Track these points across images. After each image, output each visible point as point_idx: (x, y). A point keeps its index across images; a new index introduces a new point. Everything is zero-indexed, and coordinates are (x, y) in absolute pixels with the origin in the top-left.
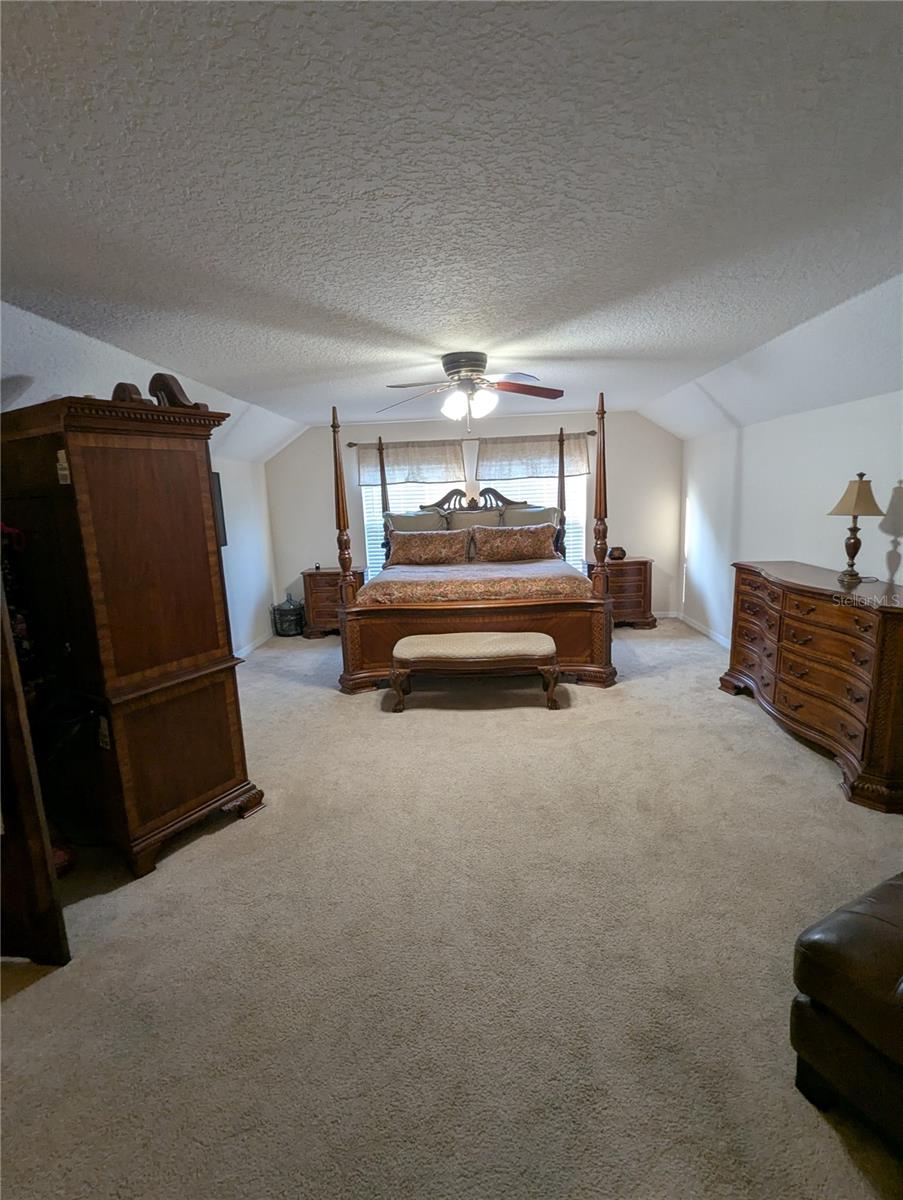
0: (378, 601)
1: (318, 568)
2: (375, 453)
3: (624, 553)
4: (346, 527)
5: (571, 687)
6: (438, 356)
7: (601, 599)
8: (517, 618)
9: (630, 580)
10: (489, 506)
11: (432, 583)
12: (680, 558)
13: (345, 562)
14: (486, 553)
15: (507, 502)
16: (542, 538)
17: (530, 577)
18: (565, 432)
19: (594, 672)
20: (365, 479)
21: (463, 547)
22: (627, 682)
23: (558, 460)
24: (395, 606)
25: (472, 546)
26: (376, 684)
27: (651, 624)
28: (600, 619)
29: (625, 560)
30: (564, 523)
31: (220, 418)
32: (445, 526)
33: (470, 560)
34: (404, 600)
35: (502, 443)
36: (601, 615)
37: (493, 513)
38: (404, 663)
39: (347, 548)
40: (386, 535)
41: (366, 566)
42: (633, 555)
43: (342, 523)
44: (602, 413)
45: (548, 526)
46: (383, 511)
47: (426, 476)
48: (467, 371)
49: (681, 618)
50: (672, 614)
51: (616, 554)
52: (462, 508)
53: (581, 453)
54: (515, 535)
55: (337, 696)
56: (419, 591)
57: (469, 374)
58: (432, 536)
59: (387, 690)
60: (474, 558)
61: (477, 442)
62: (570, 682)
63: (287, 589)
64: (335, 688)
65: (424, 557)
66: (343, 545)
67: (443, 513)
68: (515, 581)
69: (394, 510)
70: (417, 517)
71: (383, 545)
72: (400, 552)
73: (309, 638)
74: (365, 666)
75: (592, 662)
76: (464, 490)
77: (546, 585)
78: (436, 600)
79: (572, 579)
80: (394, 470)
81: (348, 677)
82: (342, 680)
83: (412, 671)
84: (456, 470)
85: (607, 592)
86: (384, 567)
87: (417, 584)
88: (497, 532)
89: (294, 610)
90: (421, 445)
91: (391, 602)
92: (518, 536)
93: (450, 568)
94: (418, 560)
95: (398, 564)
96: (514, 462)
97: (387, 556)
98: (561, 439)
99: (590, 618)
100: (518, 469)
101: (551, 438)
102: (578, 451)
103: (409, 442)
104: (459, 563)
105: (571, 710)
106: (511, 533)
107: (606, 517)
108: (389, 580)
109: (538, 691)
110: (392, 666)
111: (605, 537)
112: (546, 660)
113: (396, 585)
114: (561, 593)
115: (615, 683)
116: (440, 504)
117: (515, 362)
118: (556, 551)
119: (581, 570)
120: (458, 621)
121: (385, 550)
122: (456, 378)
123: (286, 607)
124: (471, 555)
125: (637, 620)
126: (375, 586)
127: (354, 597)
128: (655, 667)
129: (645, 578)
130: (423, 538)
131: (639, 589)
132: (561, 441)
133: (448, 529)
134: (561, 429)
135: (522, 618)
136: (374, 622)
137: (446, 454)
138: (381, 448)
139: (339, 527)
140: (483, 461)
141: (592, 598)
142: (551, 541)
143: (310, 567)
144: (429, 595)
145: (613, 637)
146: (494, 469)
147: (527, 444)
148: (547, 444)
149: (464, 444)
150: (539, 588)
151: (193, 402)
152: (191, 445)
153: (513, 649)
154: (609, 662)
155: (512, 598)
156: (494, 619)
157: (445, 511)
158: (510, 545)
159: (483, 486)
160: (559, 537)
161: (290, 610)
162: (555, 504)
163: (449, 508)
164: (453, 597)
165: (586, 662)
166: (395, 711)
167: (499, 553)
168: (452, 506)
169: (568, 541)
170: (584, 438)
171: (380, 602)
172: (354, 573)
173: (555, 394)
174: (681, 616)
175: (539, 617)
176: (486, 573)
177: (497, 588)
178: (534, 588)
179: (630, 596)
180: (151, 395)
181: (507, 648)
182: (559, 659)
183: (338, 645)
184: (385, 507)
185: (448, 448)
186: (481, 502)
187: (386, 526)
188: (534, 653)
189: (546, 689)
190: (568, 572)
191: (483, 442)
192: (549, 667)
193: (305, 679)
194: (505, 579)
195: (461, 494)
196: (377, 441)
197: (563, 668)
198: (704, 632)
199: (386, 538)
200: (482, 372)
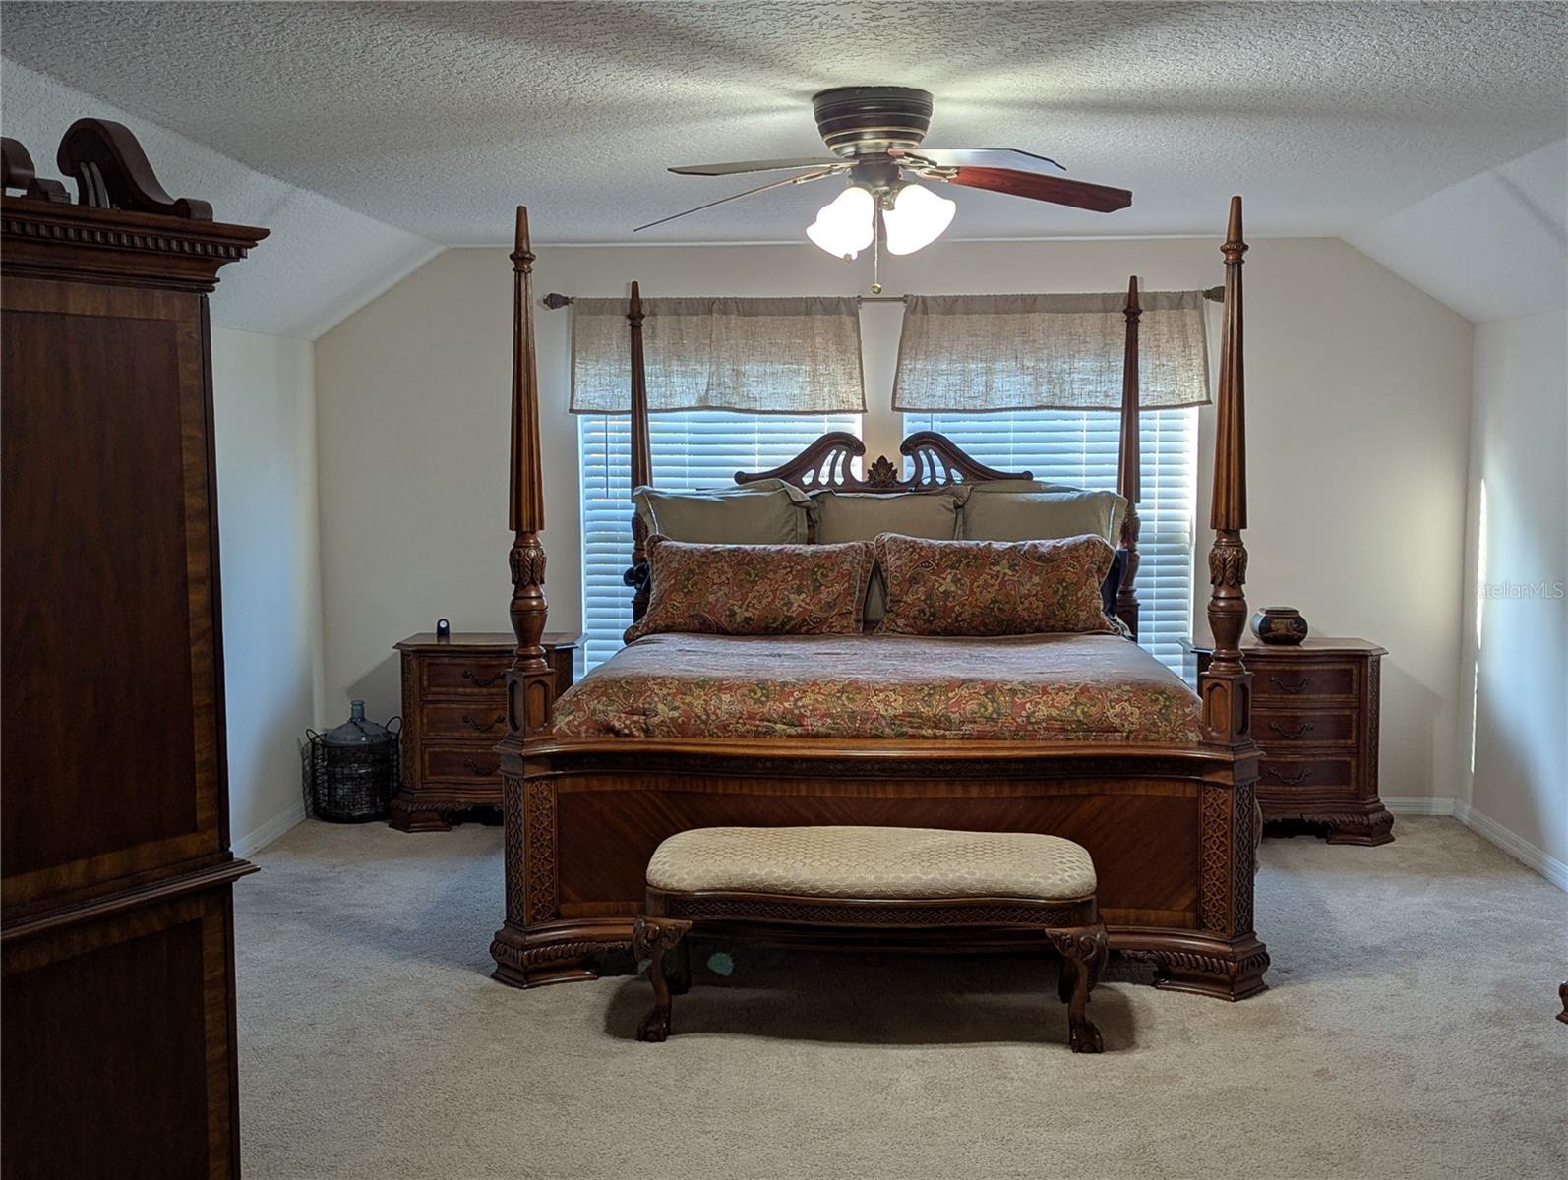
0: (610, 729)
1: (442, 633)
2: (620, 326)
3: (1301, 626)
4: (536, 523)
5: (1141, 996)
6: (805, 94)
7: (1227, 749)
8: (991, 791)
9: (1320, 703)
10: (926, 481)
11: (762, 685)
12: (1463, 647)
13: (526, 619)
14: (914, 611)
15: (978, 474)
16: (1071, 577)
17: (1030, 678)
18: (1145, 288)
19: (1203, 953)
20: (589, 393)
21: (849, 593)
22: (1299, 988)
23: (1121, 363)
24: (660, 743)
25: (876, 589)
26: (591, 962)
27: (1377, 830)
28: (1220, 805)
29: (1306, 646)
30: (1136, 539)
31: (242, 240)
32: (804, 529)
33: (868, 628)
34: (681, 729)
35: (968, 312)
36: (1225, 794)
37: (938, 500)
38: (676, 902)
39: (537, 580)
40: (639, 549)
41: (579, 634)
42: (1327, 630)
43: (525, 513)
44: (1236, 248)
45: (1089, 543)
46: (635, 483)
47: (754, 390)
48: (877, 135)
49: (1465, 819)
50: (1441, 806)
51: (1280, 627)
52: (850, 484)
53: (1186, 346)
54: (996, 563)
55: (484, 991)
56: (726, 705)
57: (885, 142)
58: (765, 558)
59: (623, 978)
60: (877, 622)
61: (901, 307)
62: (1136, 980)
63: (351, 691)
64: (478, 967)
65: (741, 614)
66: (526, 571)
67: (798, 495)
68: (991, 689)
69: (665, 481)
70: (726, 504)
71: (630, 578)
72: (678, 598)
73: (406, 828)
74: (564, 908)
75: (1200, 925)
76: (858, 435)
77: (1076, 703)
78: (769, 733)
79: (1152, 691)
80: (668, 374)
81: (518, 938)
82: (500, 946)
83: (694, 928)
84: (841, 379)
85: (1242, 732)
86: (629, 639)
87: (722, 686)
88: (945, 552)
89: (370, 749)
90: (748, 308)
91: (647, 731)
92: (1003, 568)
93: (810, 648)
94: (724, 621)
95: (669, 630)
96: (999, 365)
97: (640, 607)
98: (1132, 308)
99: (1196, 801)
100: (1009, 383)
101: (1105, 302)
102: (1177, 344)
103: (712, 301)
104: (839, 634)
105: (1137, 1056)
106: (983, 559)
107: (1243, 525)
108: (645, 671)
109: (1044, 1000)
110: (643, 911)
111: (1239, 580)
112: (1068, 909)
113: (663, 685)
114: (1116, 730)
115: (1263, 988)
116: (791, 472)
117: (1006, 113)
118: (1110, 611)
119: (1179, 669)
120: (828, 793)
121: (633, 590)
122: (850, 150)
123: (349, 738)
124: (871, 616)
125: (1337, 818)
126: (604, 685)
127: (548, 716)
128: (1379, 951)
129: (1361, 699)
130: (742, 560)
131: (1342, 728)
132: (1132, 313)
133: (810, 541)
134: (1134, 280)
135: (1006, 791)
136: (595, 785)
137: (813, 339)
138: (635, 312)
139: (516, 523)
140: (915, 358)
141: (1201, 745)
142: (1096, 583)
143: (419, 628)
144: (752, 717)
145: (1258, 858)
146: (942, 379)
147: (1035, 317)
148: (1093, 319)
149: (864, 311)
150: (1054, 713)
151: (176, 199)
152: (164, 305)
153: (978, 875)
154: (1246, 928)
155: (981, 737)
156: (930, 792)
157: (805, 489)
158: (983, 591)
159: (911, 425)
160: (1120, 572)
161: (360, 748)
162: (1109, 482)
163: (815, 483)
164: (815, 724)
165: (1184, 926)
166: (644, 1036)
167: (947, 611)
168: (824, 480)
169: (1146, 586)
170: (1198, 307)
171: (617, 733)
172: (550, 649)
173: (1110, 199)
174: (1466, 812)
175: (1053, 791)
176: (908, 664)
177: (938, 707)
178: (1042, 712)
179: (1318, 750)
180: (64, 171)
181: (963, 872)
182: (1104, 911)
183: (490, 851)
184: (640, 471)
185: (819, 321)
186: (906, 470)
187: (639, 526)
188: (1036, 890)
189: (1066, 996)
190: (1140, 673)
191: (918, 307)
192: (1072, 931)
193: (395, 941)
194: (963, 683)
195: (850, 445)
196: (625, 294)
197: (1113, 939)
198: (1531, 861)
199: (638, 558)
200: (918, 138)
